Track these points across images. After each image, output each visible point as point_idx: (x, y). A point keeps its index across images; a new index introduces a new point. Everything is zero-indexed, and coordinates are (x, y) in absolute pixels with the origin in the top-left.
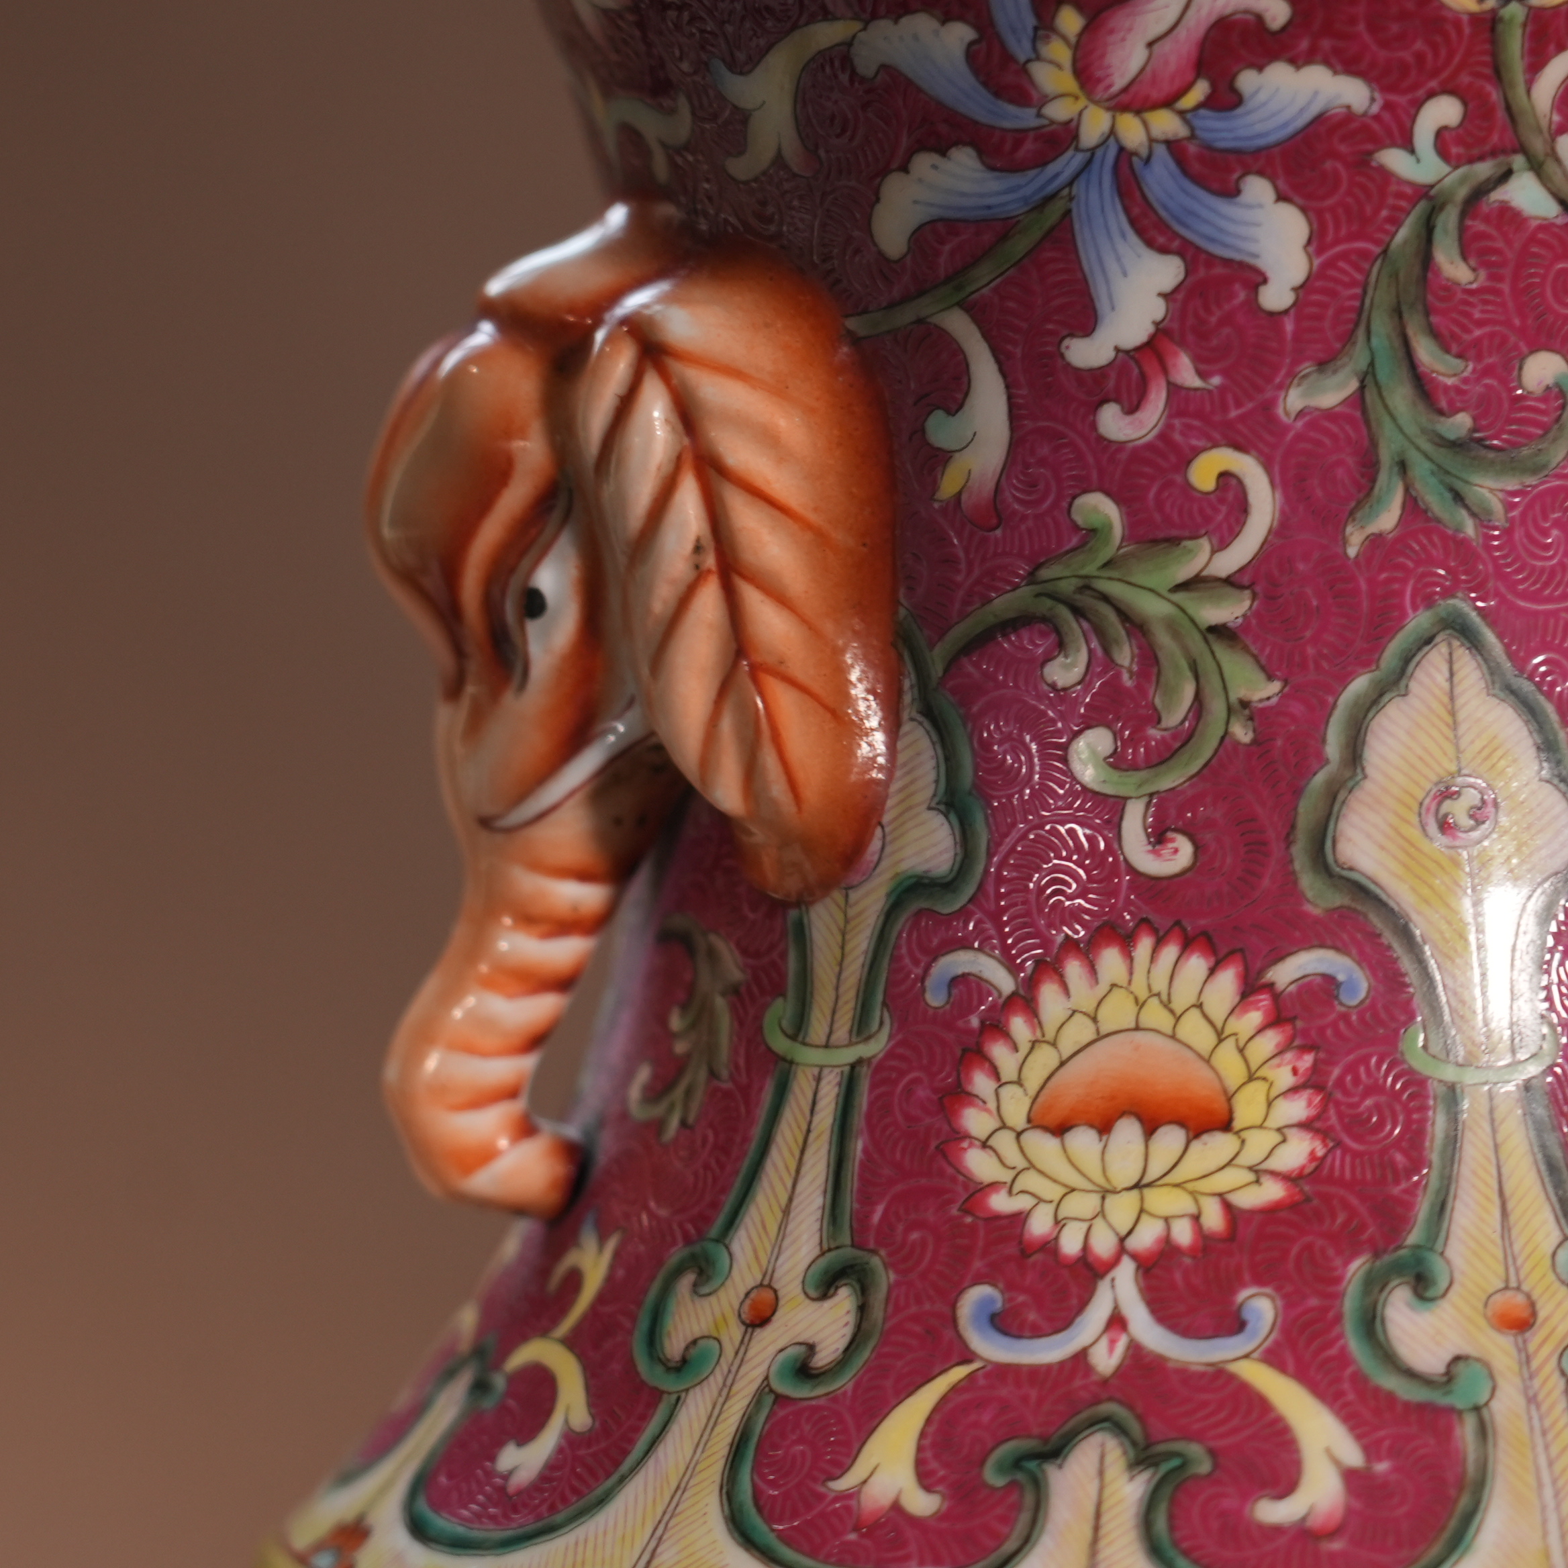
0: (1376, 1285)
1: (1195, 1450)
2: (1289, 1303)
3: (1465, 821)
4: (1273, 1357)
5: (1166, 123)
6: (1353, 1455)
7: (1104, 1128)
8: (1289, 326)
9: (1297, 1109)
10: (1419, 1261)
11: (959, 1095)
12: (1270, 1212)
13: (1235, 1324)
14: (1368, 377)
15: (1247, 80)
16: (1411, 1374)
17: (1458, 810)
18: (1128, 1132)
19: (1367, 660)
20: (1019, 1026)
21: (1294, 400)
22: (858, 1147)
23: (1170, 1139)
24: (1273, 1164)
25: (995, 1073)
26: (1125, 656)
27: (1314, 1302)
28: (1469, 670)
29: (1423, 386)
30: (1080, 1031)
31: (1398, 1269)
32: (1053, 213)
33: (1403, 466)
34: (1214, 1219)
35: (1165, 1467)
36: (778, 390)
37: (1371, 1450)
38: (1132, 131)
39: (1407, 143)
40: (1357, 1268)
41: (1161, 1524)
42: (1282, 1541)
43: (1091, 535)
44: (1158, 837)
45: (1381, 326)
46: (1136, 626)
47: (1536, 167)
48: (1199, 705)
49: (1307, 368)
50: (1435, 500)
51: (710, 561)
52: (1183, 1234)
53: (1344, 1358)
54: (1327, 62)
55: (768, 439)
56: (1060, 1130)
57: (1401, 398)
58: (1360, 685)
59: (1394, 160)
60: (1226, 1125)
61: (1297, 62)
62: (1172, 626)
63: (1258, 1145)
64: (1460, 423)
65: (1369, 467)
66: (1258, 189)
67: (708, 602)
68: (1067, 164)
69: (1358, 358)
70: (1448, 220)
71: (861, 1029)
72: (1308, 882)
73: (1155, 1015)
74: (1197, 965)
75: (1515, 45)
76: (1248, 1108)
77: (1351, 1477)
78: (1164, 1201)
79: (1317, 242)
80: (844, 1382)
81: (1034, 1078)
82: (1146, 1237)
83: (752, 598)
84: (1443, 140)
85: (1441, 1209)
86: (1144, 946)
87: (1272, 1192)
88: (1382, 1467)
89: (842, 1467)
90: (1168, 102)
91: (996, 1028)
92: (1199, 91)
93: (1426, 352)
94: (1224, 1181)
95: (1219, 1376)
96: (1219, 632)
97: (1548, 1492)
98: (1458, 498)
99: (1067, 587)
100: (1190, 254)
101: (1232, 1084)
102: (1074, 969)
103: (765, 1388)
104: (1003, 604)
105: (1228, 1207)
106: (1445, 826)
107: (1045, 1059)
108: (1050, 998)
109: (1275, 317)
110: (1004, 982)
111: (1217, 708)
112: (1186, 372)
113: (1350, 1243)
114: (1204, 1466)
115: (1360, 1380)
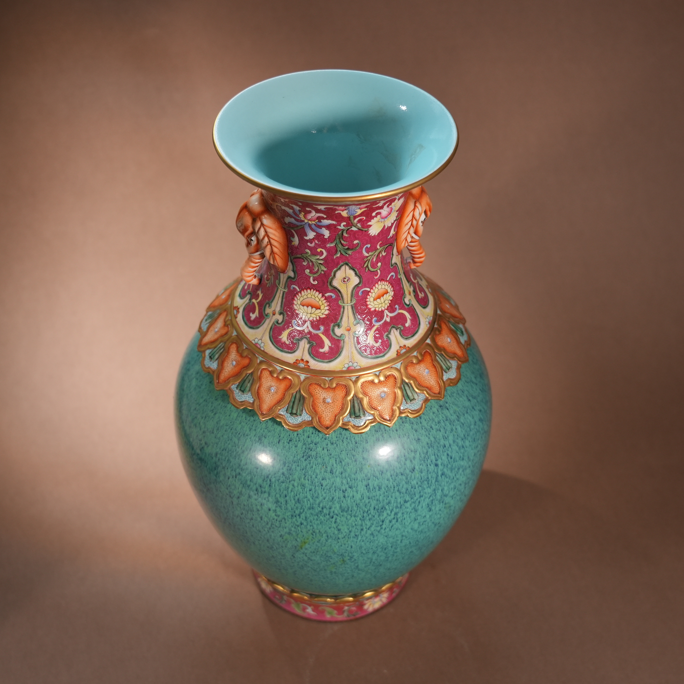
0: (334, 326)
1: (314, 342)
2: (325, 328)
3: (346, 281)
4: (323, 333)
5: (313, 222)
6: (330, 345)
7: (308, 307)
8: (327, 239)
9: (327, 308)
10: (339, 324)
11: (293, 299)
12: (324, 318)
13: (319, 329)
14: (336, 244)
15: (322, 221)
16: (337, 336)
17: (346, 280)
18: (310, 307)
19: (336, 267)
20: (299, 294)
21: (328, 245)
22: (284, 300)
23: (314, 309)
24: (324, 313)
25: (297, 298)
26: (311, 264)
27: (327, 328)
28: (347, 268)
29: (342, 244)
30: (305, 297)
31: (336, 325)
32: (302, 226)
33: (340, 251)
34: (318, 318)
35: (311, 344)
36: (275, 230)
37: (332, 344)
38: (310, 222)
39: (340, 226)
40: (332, 324)
41: (310, 350)
42: (322, 354)
43: (307, 253)
44: (314, 281)
45: (338, 240)
46: (312, 262)
47: (355, 227)
48: (318, 269)
49: (329, 243)
50: (344, 253)
51: (269, 243)
52: (315, 319)
53: (330, 334)
54: (331, 220)
55: (274, 235)
56: (303, 306)
57: (340, 246)
58: (335, 269)
59: (339, 227)
60: (320, 309)
61: (327, 220)
62: (315, 262)
63: (323, 311)
64: (347, 247)
65: (337, 251)
66: (324, 229)
67: (269, 247)
68: (303, 223)
69: (335, 242)
70: (345, 232)
71: (285, 288)
72: (329, 286)
73: (313, 297)
74: (317, 293)
75: (352, 219)
76: (322, 307)
77: (329, 347)
78: (313, 315)
79: (330, 233)
80: (281, 325)
81: (301, 300)
82: (311, 319)
83: (273, 247)
84: (344, 226)
85: (341, 319)
86: (312, 290)
87: (324, 316)
88: (333, 346)
89: (280, 335)
90: (314, 221)
91: (297, 293)
92: (317, 221)
93: (342, 242)
94: (319, 314)
95: (317, 335)
96: (320, 263)
97: (350, 349)
98: (346, 253)
99: (305, 256)
100: (316, 232)
101: (321, 305)
102: (305, 291)
103: (274, 323)
104: (300, 256)
105: (319, 317)
106: (344, 281)
107: (302, 299)
108: (302, 292)
109: (326, 239)
110: (298, 290)
111: (320, 270)
112: (317, 242)
113: (332, 321)
114: (315, 345)
115: (331, 336)
